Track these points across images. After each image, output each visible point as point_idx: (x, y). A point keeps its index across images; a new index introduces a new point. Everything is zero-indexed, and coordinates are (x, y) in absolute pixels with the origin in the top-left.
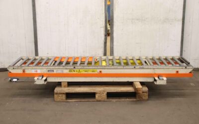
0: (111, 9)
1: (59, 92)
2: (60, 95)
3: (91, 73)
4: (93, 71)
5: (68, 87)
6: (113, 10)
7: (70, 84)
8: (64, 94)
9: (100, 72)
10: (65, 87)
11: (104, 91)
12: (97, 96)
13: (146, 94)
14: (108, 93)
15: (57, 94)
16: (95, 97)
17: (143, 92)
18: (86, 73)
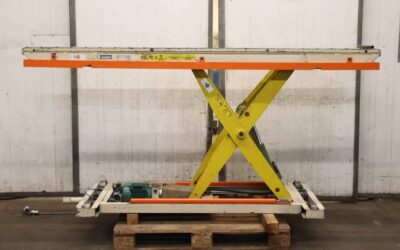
0: (220, 80)
1: (122, 231)
2: (125, 238)
3: (184, 61)
4: (187, 58)
5: (139, 223)
6: (224, 80)
7: (144, 218)
8: (130, 235)
9: (202, 59)
10: (133, 223)
11: (208, 231)
12: (193, 240)
13: (287, 237)
14: (214, 234)
15: (118, 235)
16: (190, 242)
17: (281, 233)
18: (174, 61)
